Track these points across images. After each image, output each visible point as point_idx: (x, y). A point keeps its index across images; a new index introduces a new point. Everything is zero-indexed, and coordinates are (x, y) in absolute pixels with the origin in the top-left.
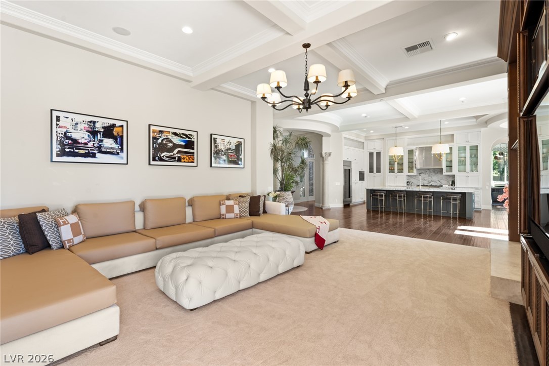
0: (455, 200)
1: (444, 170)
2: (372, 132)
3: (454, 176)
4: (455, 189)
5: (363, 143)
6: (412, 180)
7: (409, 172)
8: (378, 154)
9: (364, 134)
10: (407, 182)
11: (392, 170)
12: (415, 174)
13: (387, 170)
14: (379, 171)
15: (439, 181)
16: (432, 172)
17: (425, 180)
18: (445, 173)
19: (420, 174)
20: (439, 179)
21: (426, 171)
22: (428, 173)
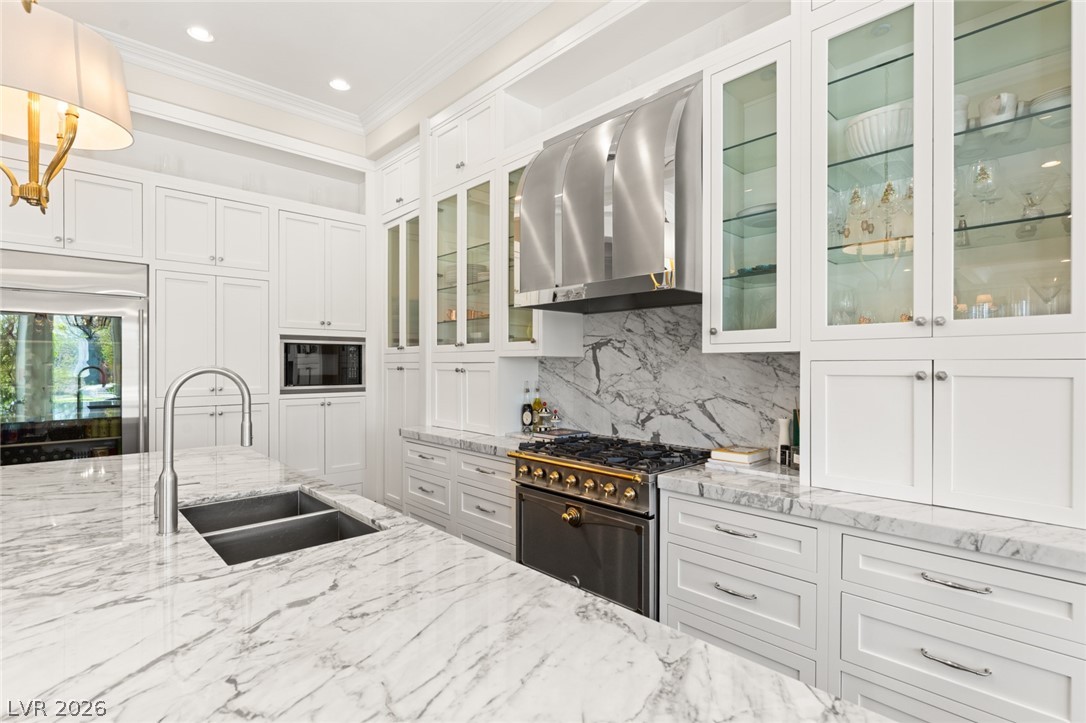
1: (711, 315)
5: (362, 175)
10: (524, 409)
13: (432, 327)
15: (702, 407)
16: (659, 330)
17: (619, 396)
18: (713, 332)
19: (596, 347)
20: (706, 394)
21: (627, 326)
22: (639, 341)
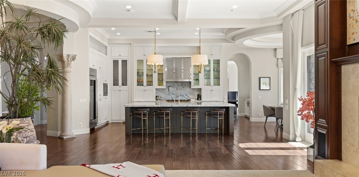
0: (221, 115)
1: (192, 84)
2: (118, 34)
3: (200, 90)
4: (201, 104)
5: (106, 47)
6: (161, 94)
7: (159, 85)
8: (125, 62)
9: (108, 36)
10: (156, 97)
11: (140, 83)
12: (165, 88)
13: (136, 83)
14: (124, 83)
15: (186, 95)
16: (180, 85)
17: (173, 94)
18: (193, 86)
19: (168, 87)
20: (186, 93)
21: (174, 84)
22: (176, 86)
